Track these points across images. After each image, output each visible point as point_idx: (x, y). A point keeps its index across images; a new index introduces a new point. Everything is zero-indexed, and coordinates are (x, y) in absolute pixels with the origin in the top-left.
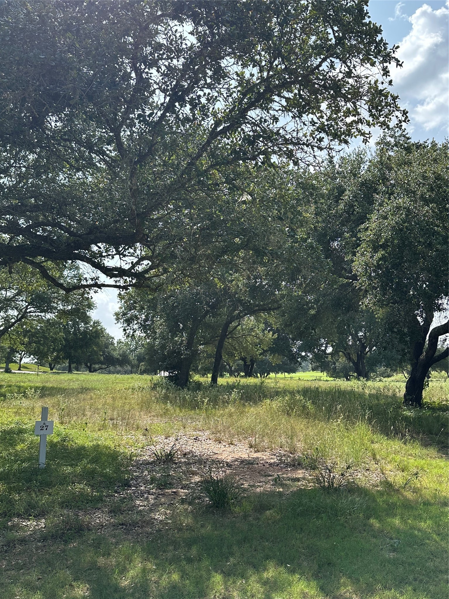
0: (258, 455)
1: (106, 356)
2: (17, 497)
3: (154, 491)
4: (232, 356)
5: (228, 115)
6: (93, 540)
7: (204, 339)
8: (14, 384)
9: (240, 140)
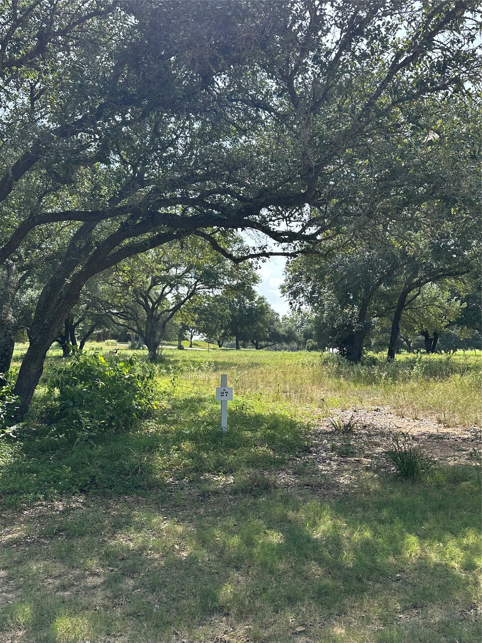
0: (449, 430)
1: (272, 333)
2: (205, 456)
3: (336, 458)
4: (411, 329)
5: (411, 44)
6: (281, 496)
7: (378, 310)
8: (188, 359)
9: (425, 70)
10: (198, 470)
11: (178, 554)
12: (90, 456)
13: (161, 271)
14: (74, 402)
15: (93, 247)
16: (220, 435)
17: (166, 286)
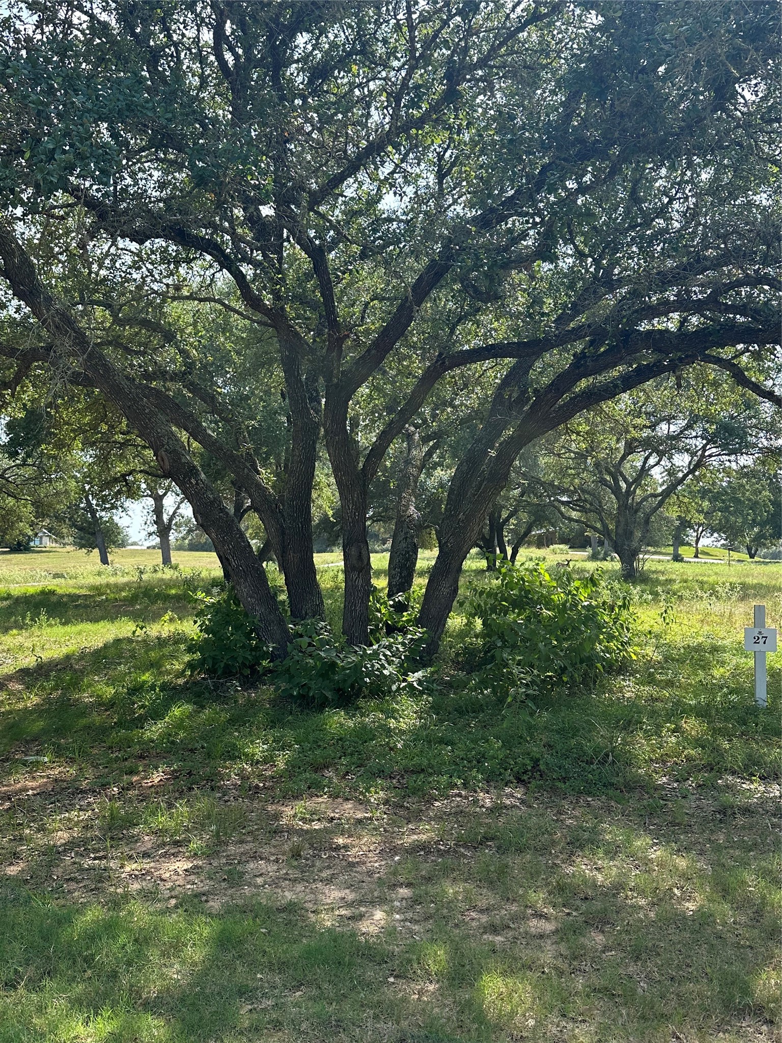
2: (726, 745)
10: (712, 769)
11: (680, 904)
12: (530, 728)
13: (641, 430)
14: (504, 641)
15: (529, 399)
16: (753, 711)
17: (650, 454)
